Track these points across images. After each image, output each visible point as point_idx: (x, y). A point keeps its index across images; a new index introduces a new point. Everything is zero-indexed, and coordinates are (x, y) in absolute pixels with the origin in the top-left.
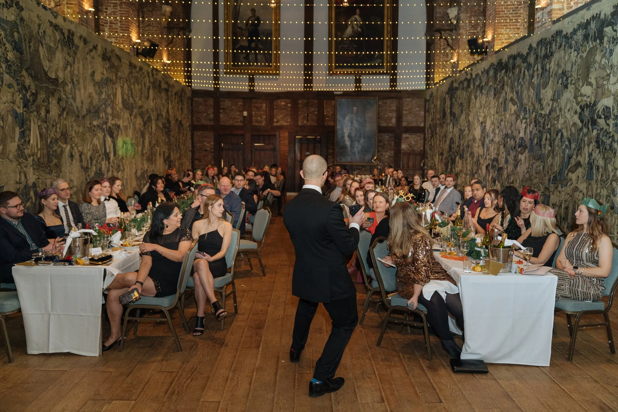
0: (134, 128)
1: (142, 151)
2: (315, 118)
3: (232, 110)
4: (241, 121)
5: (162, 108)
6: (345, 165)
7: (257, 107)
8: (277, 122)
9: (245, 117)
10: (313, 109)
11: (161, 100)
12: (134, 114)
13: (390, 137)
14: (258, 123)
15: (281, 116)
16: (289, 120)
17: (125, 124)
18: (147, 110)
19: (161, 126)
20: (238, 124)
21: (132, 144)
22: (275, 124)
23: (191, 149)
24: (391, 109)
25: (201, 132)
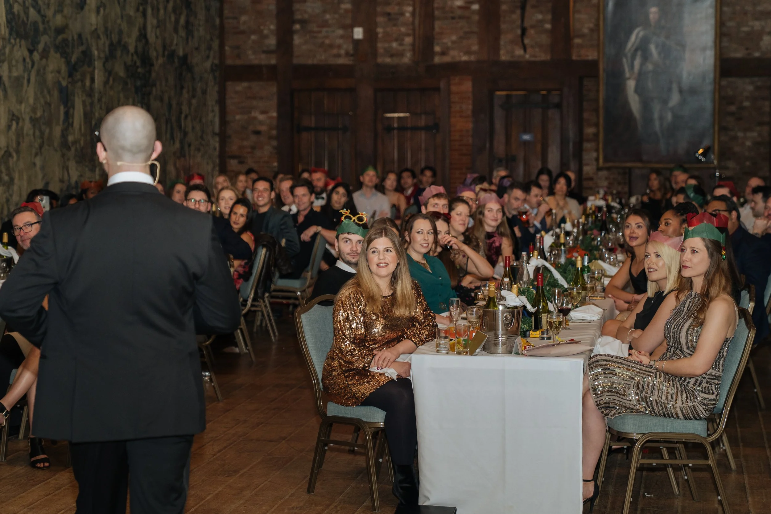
0: (42, 83)
1: (64, 136)
2: (545, 39)
3: (325, 24)
4: (347, 54)
5: (124, 26)
6: (630, 169)
7: (389, 14)
8: (443, 53)
9: (357, 42)
10: (540, 17)
11: (123, 8)
12: (41, 47)
13: (757, 88)
14: (392, 56)
15: (454, 38)
16: (475, 48)
17: (15, 74)
18: (80, 36)
19: (122, 74)
20: (341, 61)
21: (34, 121)
22: (437, 60)
23: (217, 130)
24: (759, 8)
25: (245, 84)
